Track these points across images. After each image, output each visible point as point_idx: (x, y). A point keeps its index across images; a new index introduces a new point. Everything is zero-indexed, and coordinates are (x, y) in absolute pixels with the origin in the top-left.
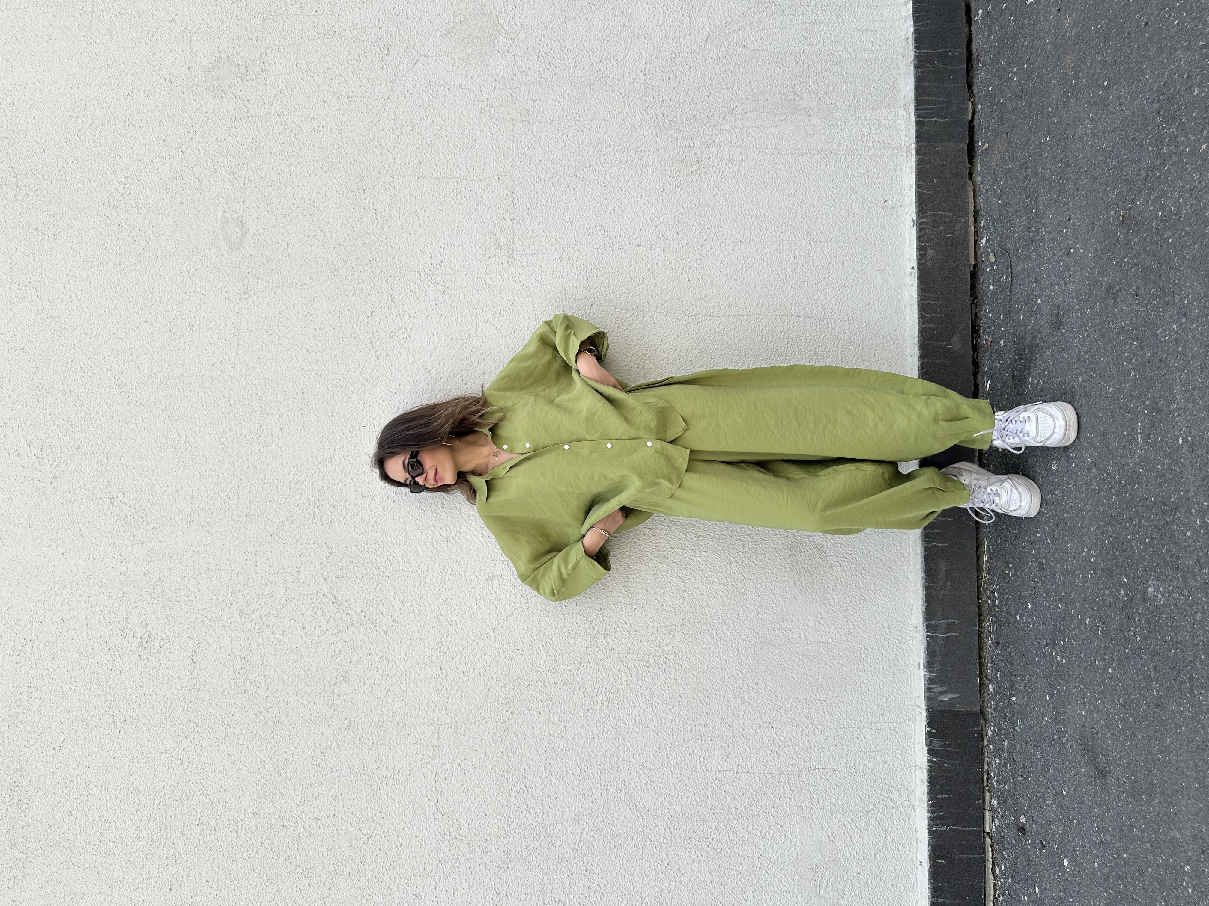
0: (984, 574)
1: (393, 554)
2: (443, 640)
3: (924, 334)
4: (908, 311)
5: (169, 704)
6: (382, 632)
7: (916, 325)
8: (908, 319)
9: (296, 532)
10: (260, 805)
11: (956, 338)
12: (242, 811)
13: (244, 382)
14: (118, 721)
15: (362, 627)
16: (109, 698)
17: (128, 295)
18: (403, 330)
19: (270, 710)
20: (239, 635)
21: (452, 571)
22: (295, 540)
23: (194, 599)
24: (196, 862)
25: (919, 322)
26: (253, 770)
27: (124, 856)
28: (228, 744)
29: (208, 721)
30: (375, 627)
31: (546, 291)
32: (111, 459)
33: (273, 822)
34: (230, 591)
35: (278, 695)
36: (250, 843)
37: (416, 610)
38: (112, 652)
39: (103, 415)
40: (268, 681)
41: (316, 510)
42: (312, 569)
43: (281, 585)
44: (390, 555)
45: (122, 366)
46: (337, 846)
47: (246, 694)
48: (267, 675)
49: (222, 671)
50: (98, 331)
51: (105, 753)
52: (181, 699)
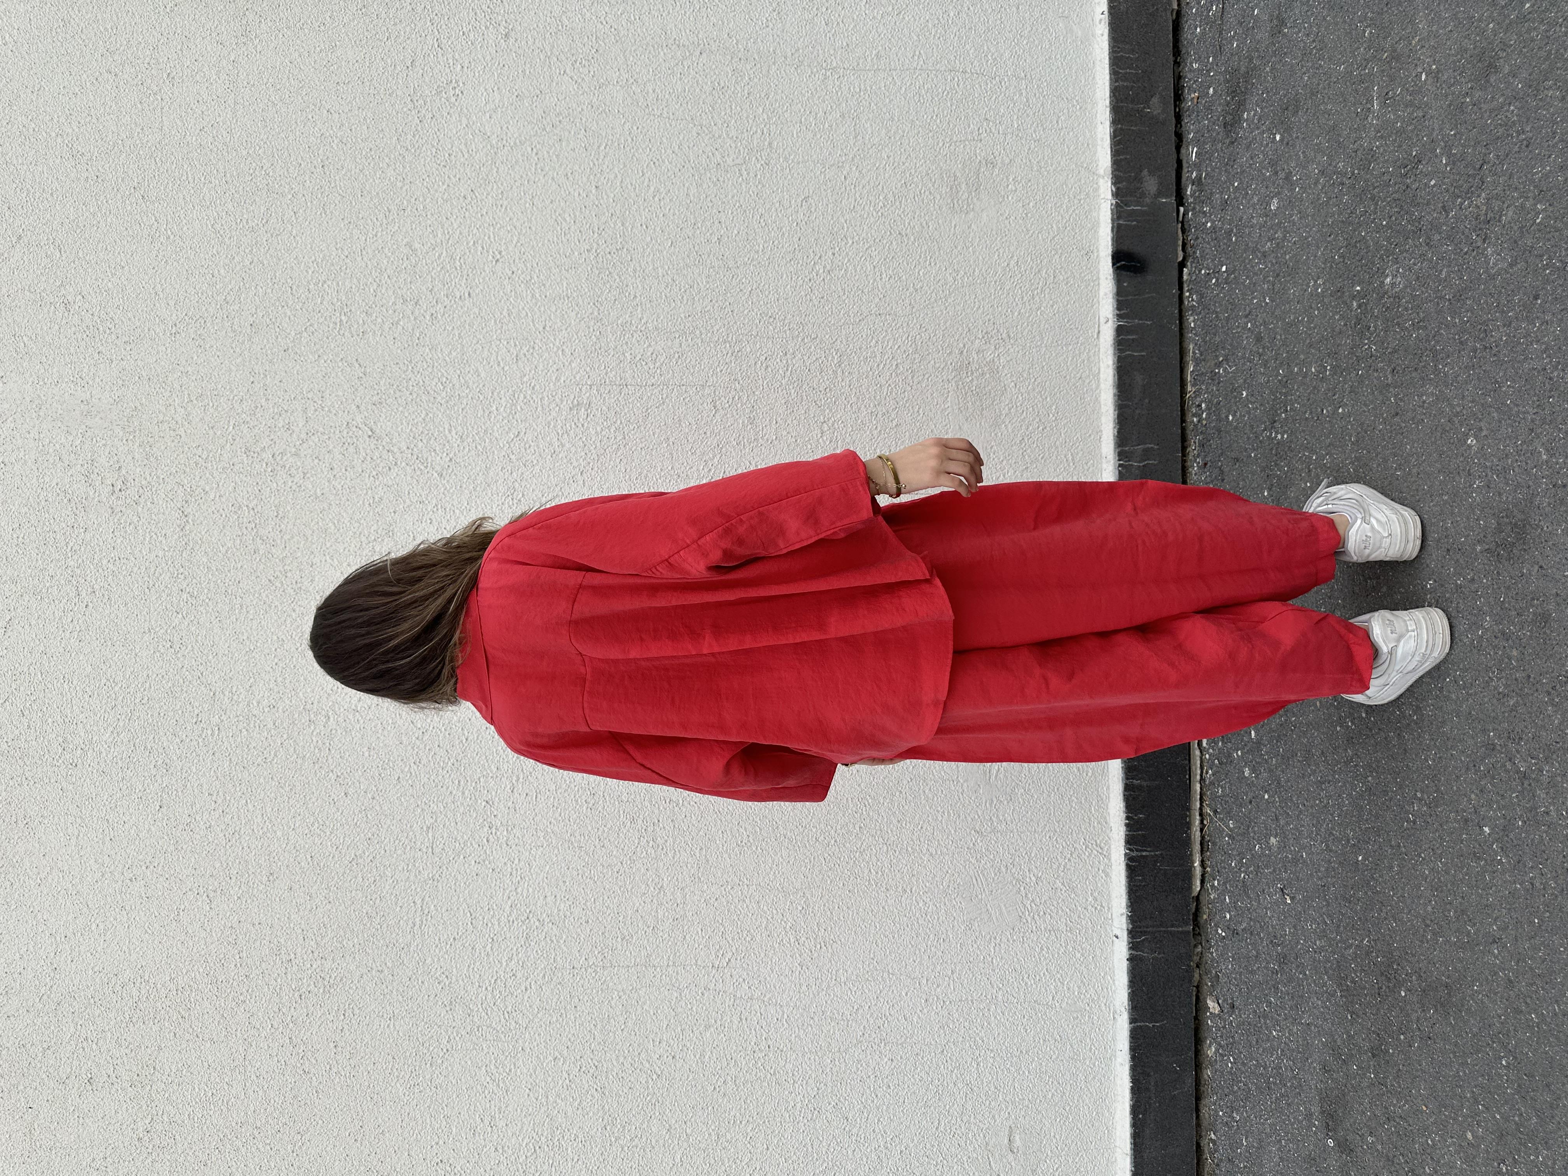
0: (1189, 389)
1: (445, 374)
2: (517, 485)
3: (1117, 94)
4: (1098, 68)
5: (153, 570)
6: (436, 475)
7: (1107, 84)
8: (1097, 77)
9: (317, 346)
10: (278, 695)
11: (1155, 100)
12: (255, 704)
13: (245, 153)
14: (84, 594)
15: (408, 468)
16: (72, 563)
17: (84, 37)
18: (454, 84)
19: (289, 574)
20: (245, 479)
21: (525, 398)
22: (316, 357)
23: (183, 435)
24: (194, 770)
25: (1111, 79)
26: (267, 651)
27: (96, 767)
28: (233, 618)
29: (206, 591)
30: (426, 467)
31: (641, 34)
32: (65, 252)
33: (296, 716)
34: (232, 423)
35: (299, 554)
36: (266, 744)
37: (479, 447)
38: (73, 504)
39: (52, 194)
40: (286, 537)
41: (343, 318)
42: (341, 394)
43: (300, 415)
44: (443, 375)
45: (77, 130)
46: (381, 745)
47: (257, 554)
48: (284, 530)
49: (224, 527)
50: (43, 83)
51: (68, 634)
52: (170, 563)
